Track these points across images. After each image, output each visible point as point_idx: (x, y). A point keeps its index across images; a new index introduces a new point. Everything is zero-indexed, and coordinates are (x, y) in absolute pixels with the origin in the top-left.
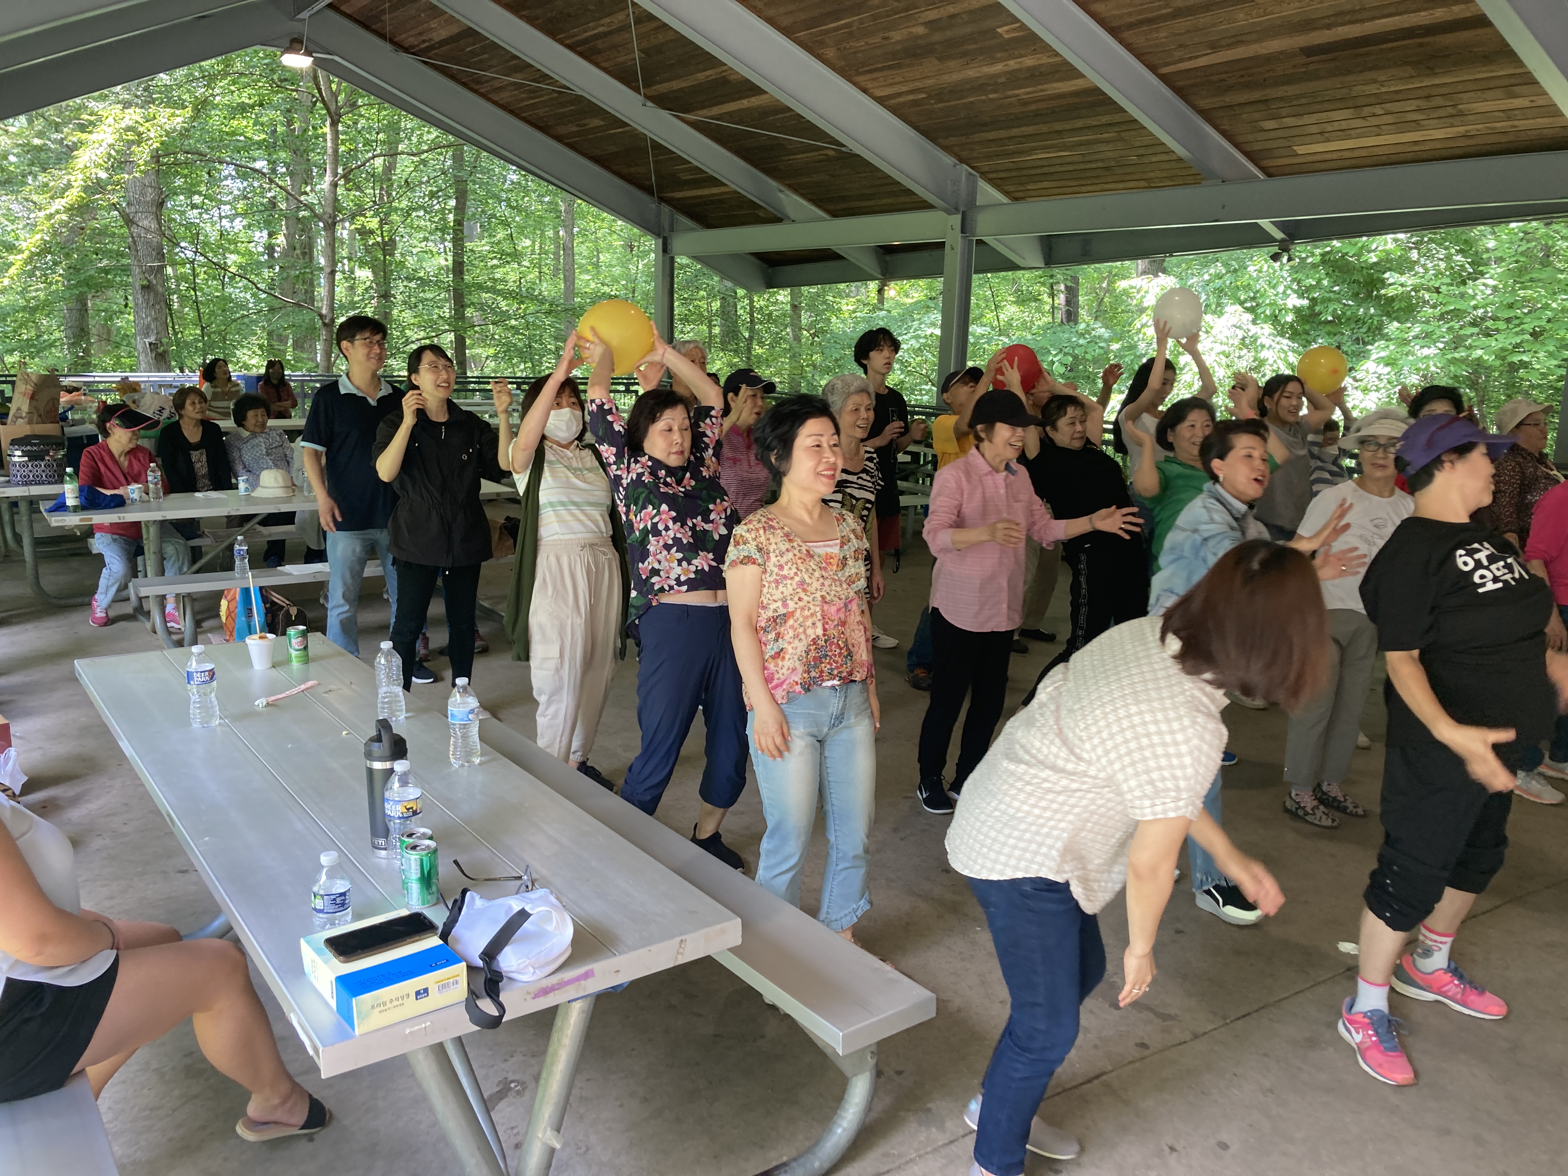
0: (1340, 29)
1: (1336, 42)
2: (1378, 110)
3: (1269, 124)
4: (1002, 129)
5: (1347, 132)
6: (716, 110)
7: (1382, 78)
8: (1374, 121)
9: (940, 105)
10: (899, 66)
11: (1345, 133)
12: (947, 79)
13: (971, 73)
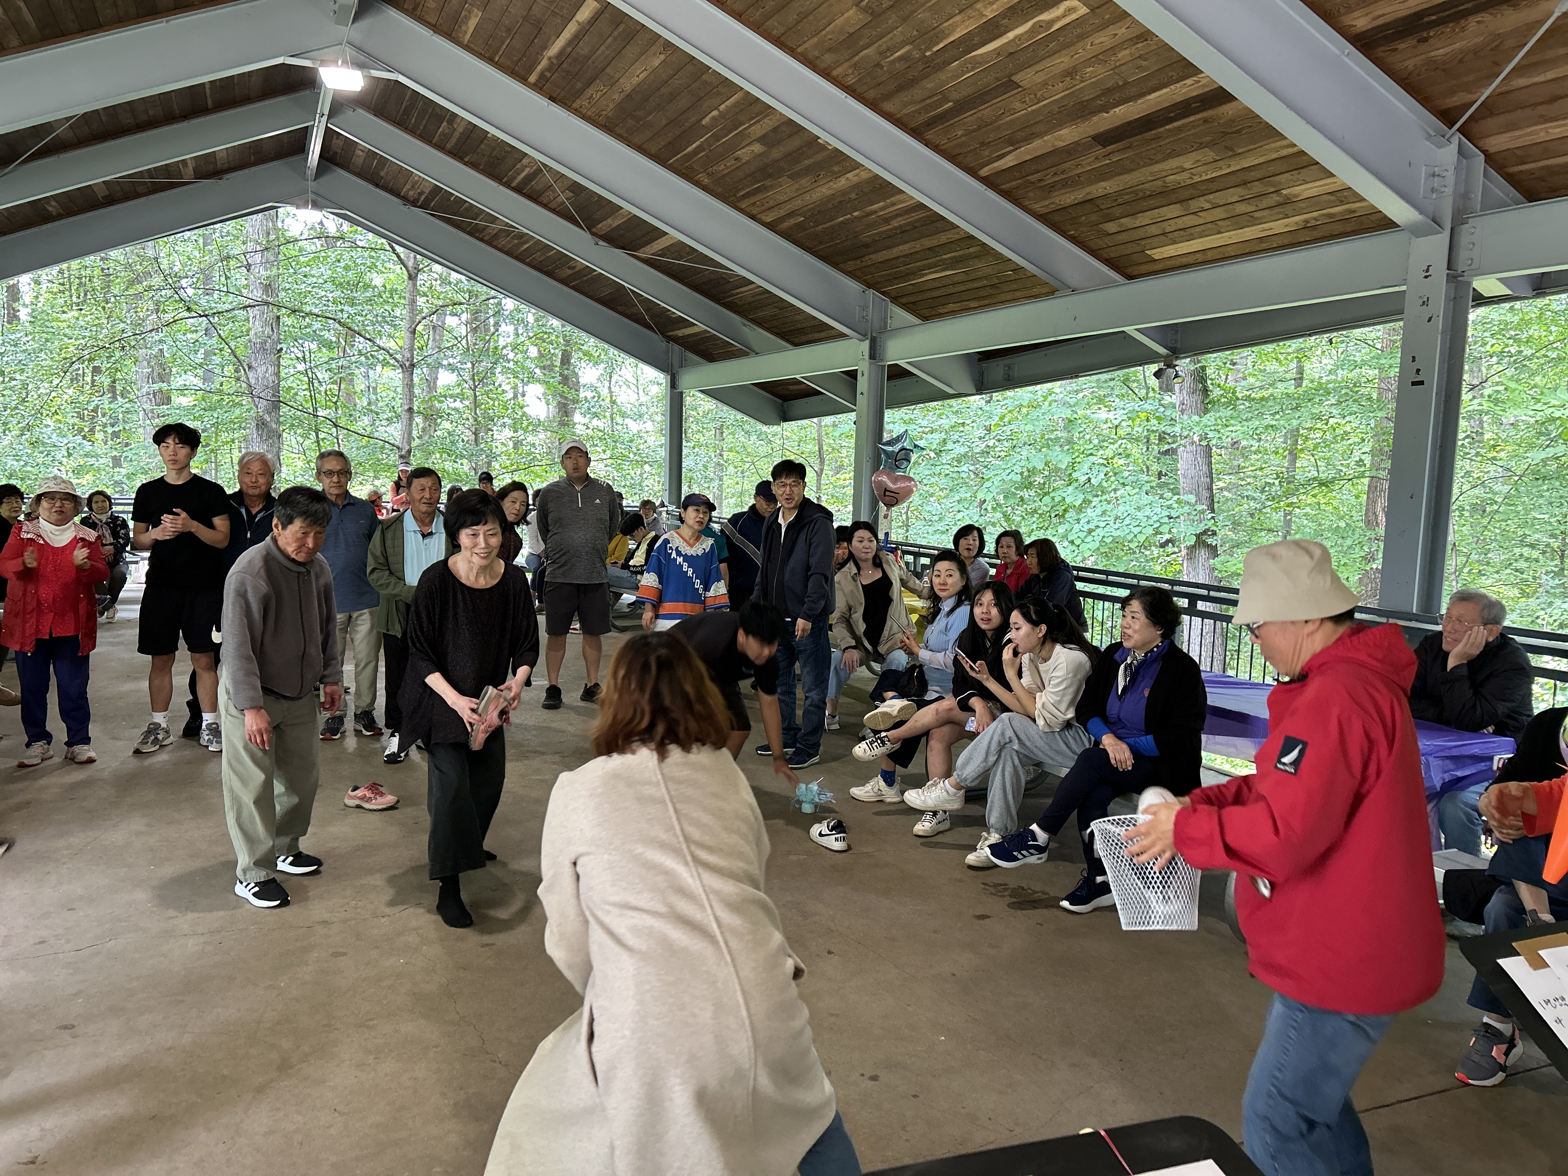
0: (1117, 110)
1: (1123, 125)
2: (1202, 202)
3: (1111, 227)
4: (884, 249)
5: (1189, 231)
7: (1187, 166)
8: (1207, 217)
9: (821, 227)
10: (765, 188)
11: (1187, 233)
12: (810, 198)
13: (825, 190)
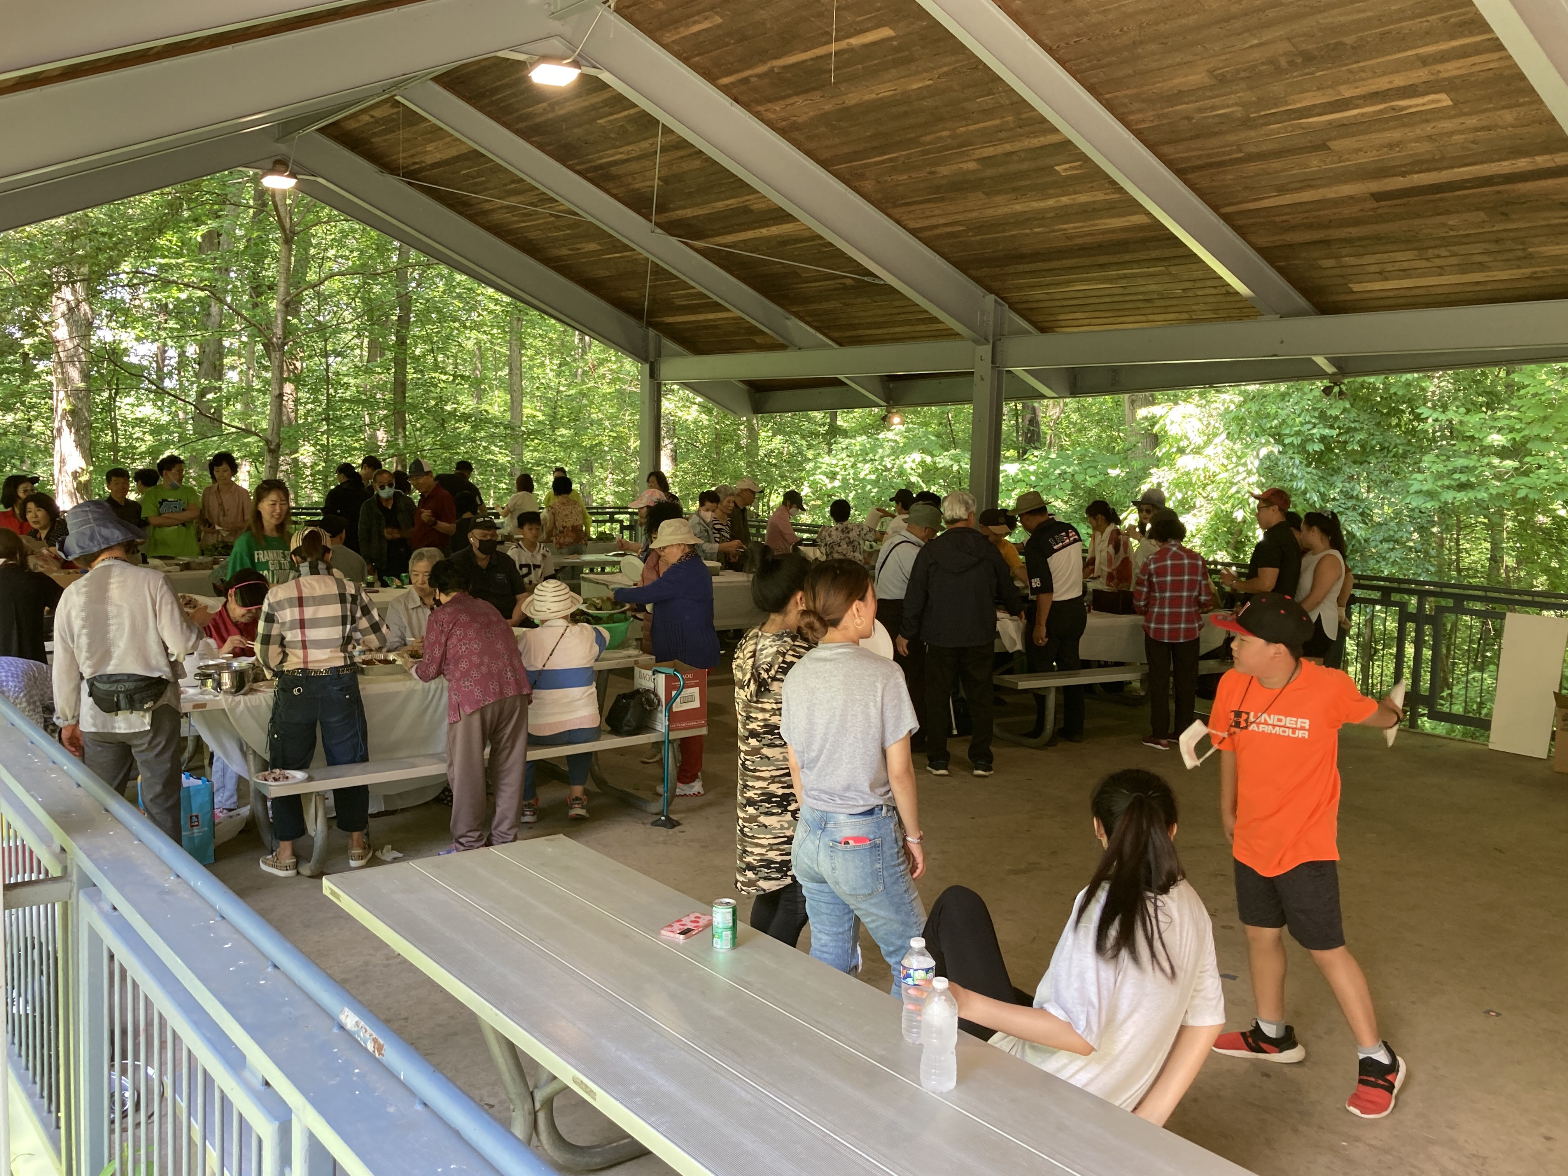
0: (1416, 176)
1: (1412, 188)
2: (1443, 252)
3: (1328, 263)
4: (1043, 261)
5: (1409, 272)
6: (730, 238)
7: (1451, 223)
8: (1438, 262)
9: (978, 238)
10: (942, 199)
11: (1405, 273)
12: (990, 212)
13: (1018, 207)
